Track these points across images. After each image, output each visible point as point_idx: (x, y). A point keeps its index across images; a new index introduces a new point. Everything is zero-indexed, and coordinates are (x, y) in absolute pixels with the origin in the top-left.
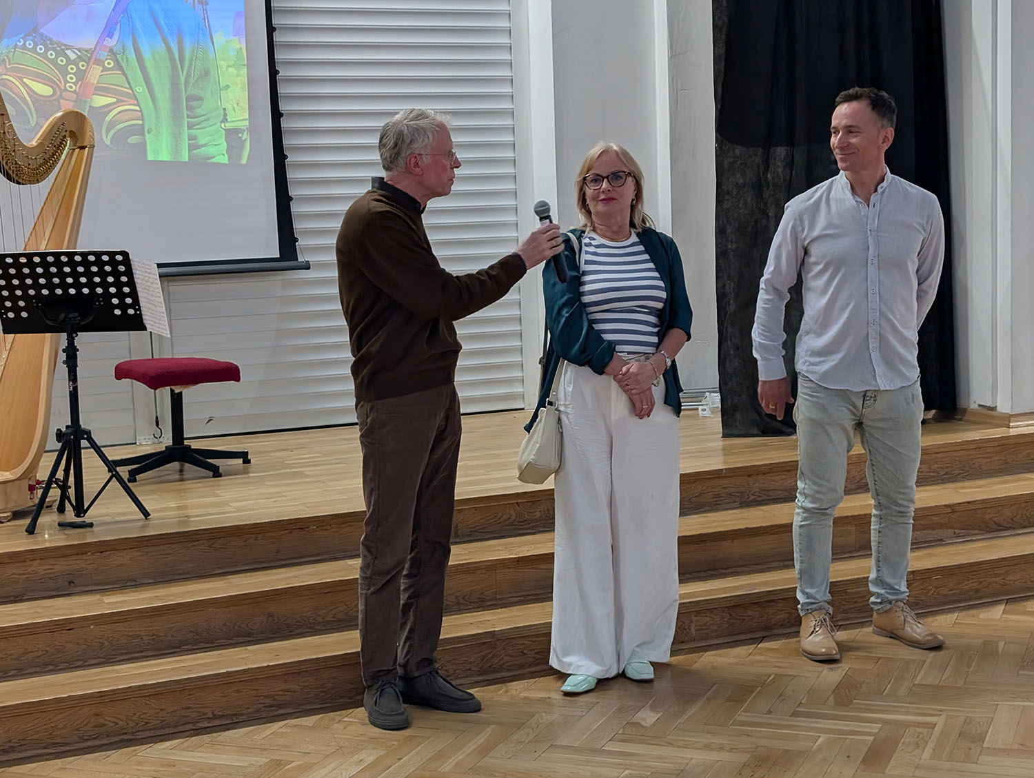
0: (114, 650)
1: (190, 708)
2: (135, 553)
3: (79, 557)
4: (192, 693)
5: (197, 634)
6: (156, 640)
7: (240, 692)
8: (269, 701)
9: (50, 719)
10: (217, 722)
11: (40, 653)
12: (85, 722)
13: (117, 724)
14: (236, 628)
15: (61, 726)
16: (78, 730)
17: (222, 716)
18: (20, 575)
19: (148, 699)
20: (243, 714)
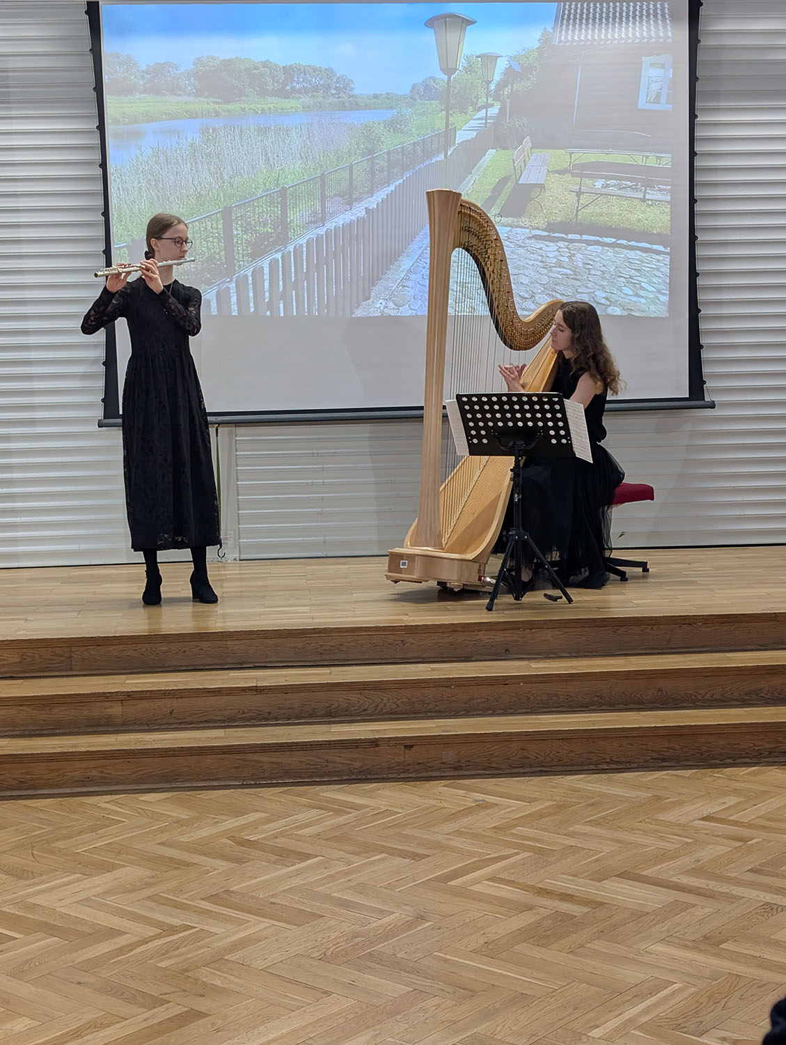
0: (538, 704)
1: (593, 753)
2: (556, 632)
3: (514, 631)
4: (595, 740)
5: (601, 698)
6: (570, 699)
7: (632, 745)
8: (655, 755)
9: (488, 748)
10: (614, 766)
11: (483, 700)
12: (514, 754)
13: (537, 758)
14: (632, 696)
15: (496, 754)
16: (508, 759)
17: (618, 762)
18: (470, 641)
19: (561, 741)
20: (633, 763)
